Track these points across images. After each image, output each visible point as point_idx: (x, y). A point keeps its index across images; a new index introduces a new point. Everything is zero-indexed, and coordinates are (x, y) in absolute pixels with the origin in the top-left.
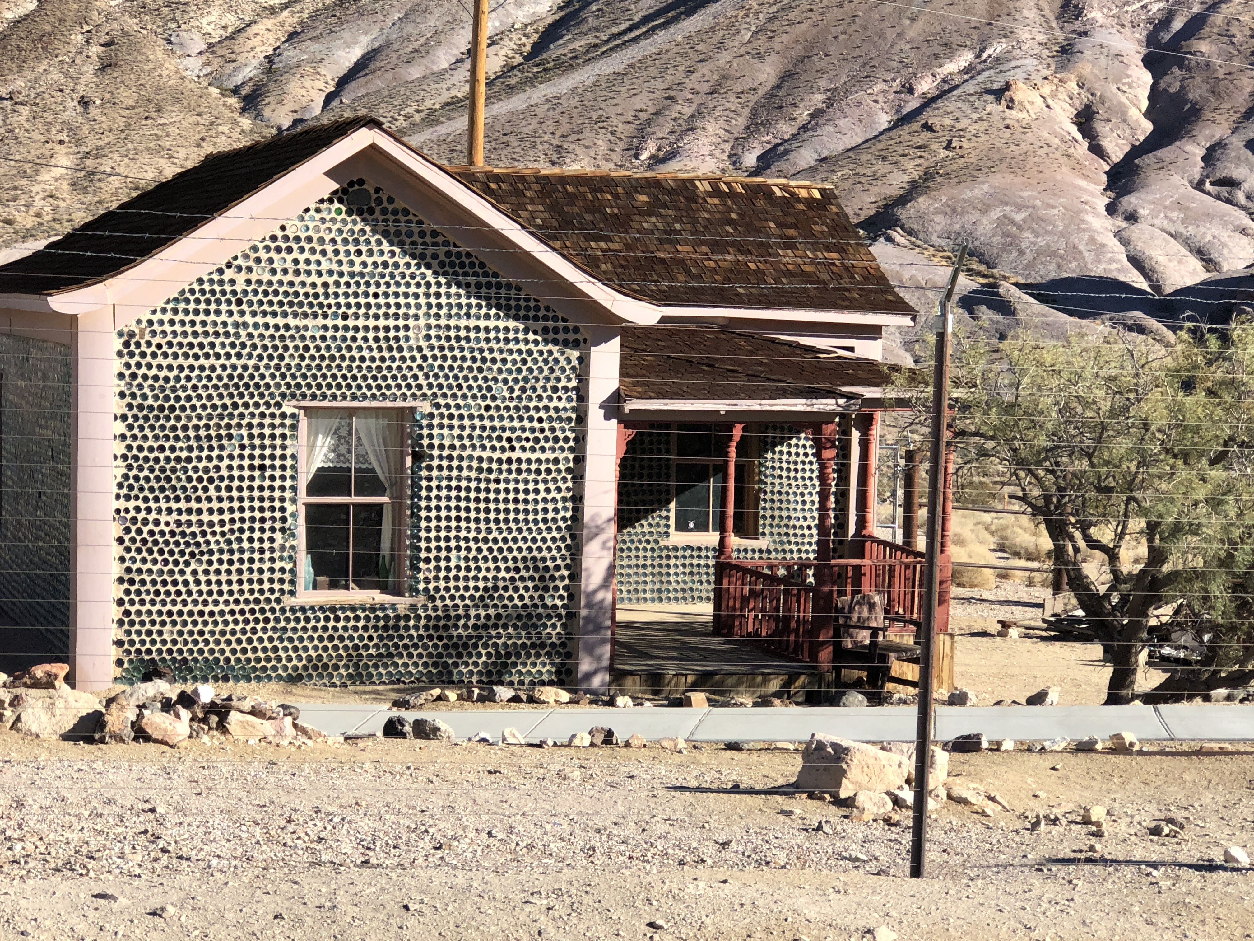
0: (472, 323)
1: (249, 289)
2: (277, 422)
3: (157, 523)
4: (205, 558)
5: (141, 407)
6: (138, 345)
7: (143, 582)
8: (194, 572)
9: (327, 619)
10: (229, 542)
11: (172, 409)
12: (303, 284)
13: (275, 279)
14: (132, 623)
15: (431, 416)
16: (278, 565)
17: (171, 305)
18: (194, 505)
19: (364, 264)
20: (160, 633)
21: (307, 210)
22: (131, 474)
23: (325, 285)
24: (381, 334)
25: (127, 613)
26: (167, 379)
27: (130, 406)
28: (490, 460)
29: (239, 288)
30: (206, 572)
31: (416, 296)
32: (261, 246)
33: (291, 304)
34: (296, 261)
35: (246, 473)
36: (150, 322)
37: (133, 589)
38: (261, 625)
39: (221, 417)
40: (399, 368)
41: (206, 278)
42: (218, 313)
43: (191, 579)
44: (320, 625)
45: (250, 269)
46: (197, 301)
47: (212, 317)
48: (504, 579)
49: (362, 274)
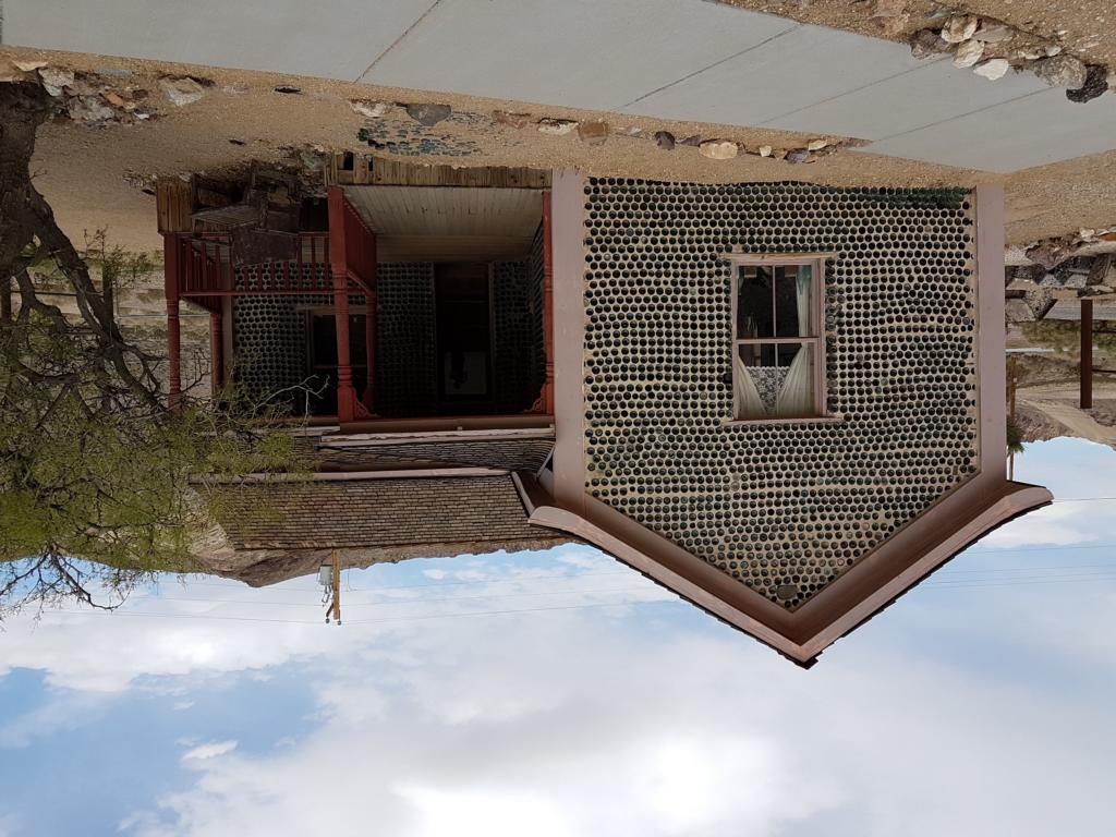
1: (874, 511)
2: (848, 405)
3: (940, 320)
4: (903, 291)
5: (955, 412)
6: (958, 462)
7: (950, 272)
8: (911, 279)
9: (802, 241)
10: (884, 304)
12: (832, 518)
13: (855, 521)
14: (958, 238)
15: (721, 414)
16: (845, 285)
17: (934, 494)
18: (912, 334)
19: (781, 537)
22: (960, 358)
23: (813, 518)
24: (766, 481)
25: (962, 246)
26: (936, 436)
27: (963, 412)
28: (668, 378)
29: (882, 513)
30: (902, 279)
31: (737, 515)
33: (841, 501)
34: (839, 536)
35: (872, 361)
36: (950, 480)
37: (958, 266)
38: (856, 236)
39: (894, 407)
40: (749, 453)
41: (909, 518)
42: (898, 491)
43: (913, 274)
44: (808, 235)
45: (875, 528)
46: (914, 499)
47: (903, 487)
48: (651, 274)
49: (782, 529)
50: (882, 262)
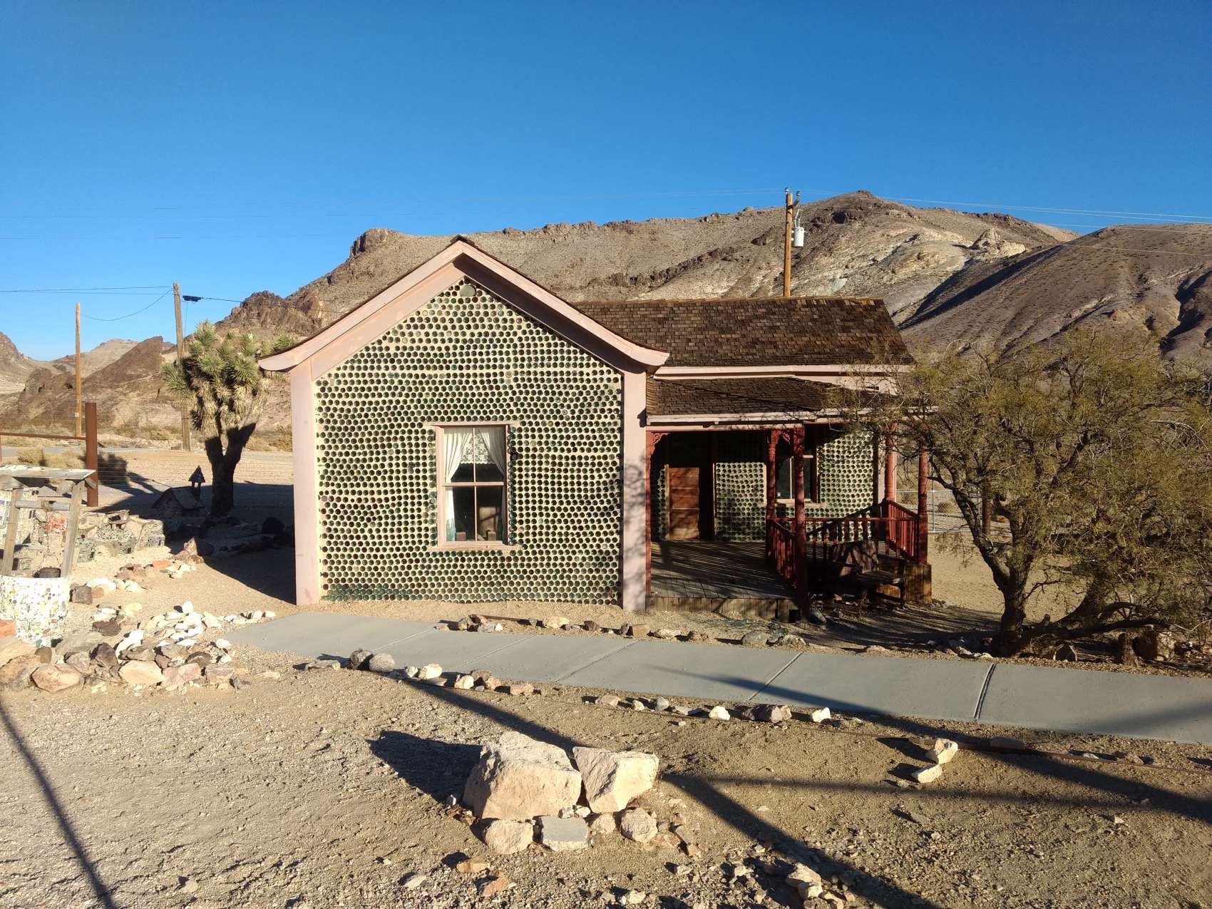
0: (545, 369)
1: (398, 352)
2: (420, 435)
3: (346, 500)
5: (333, 428)
6: (330, 389)
7: (339, 537)
8: (370, 531)
9: (457, 560)
10: (392, 512)
11: (353, 429)
12: (433, 348)
13: (414, 345)
14: (333, 562)
15: (520, 430)
16: (423, 526)
17: (349, 365)
18: (369, 489)
19: (473, 335)
20: (350, 569)
21: (434, 301)
22: (329, 470)
23: (447, 348)
24: (485, 378)
25: (329, 556)
26: (349, 410)
27: (327, 428)
28: (561, 457)
29: (392, 351)
31: (508, 353)
32: (404, 325)
33: (426, 361)
34: (427, 334)
35: (401, 468)
36: (337, 375)
37: (332, 541)
38: (414, 563)
39: (383, 433)
40: (498, 400)
41: (371, 346)
42: (379, 368)
43: (368, 535)
44: (452, 564)
45: (398, 340)
46: (366, 361)
47: (375, 371)
48: (572, 534)
49: (471, 341)
50: (394, 543)
